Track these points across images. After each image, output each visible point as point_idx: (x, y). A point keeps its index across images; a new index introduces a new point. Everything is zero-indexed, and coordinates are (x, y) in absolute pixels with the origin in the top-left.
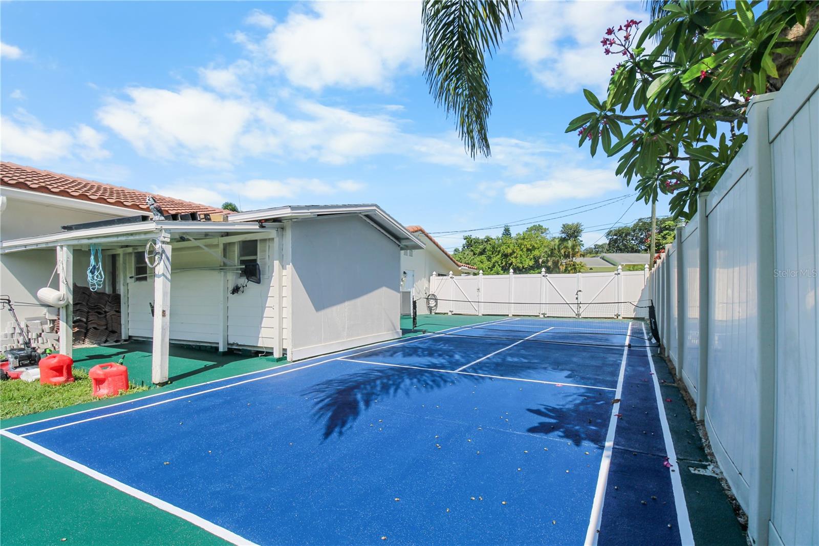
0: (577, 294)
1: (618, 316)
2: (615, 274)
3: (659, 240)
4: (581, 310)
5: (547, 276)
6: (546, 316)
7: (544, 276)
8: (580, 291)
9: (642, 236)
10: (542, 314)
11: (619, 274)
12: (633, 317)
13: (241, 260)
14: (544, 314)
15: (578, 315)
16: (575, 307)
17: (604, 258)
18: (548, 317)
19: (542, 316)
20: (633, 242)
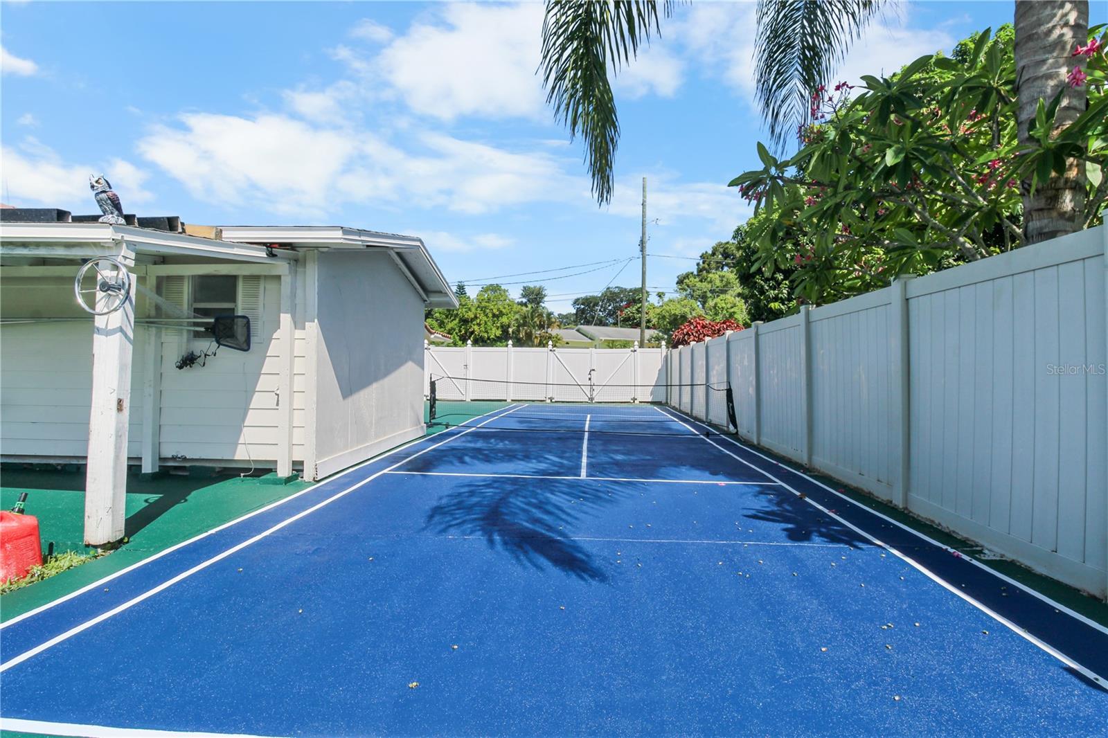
0: (590, 374)
1: (634, 399)
2: (632, 351)
3: (633, 313)
4: (595, 393)
5: (554, 351)
6: (553, 401)
7: (551, 350)
8: (594, 370)
9: (610, 308)
10: (549, 398)
11: (635, 351)
12: (650, 400)
13: (195, 309)
14: (551, 399)
15: (591, 399)
16: (587, 390)
17: (581, 331)
18: (556, 402)
19: (549, 401)
20: (601, 313)
